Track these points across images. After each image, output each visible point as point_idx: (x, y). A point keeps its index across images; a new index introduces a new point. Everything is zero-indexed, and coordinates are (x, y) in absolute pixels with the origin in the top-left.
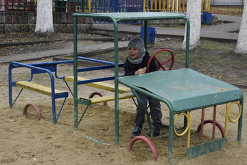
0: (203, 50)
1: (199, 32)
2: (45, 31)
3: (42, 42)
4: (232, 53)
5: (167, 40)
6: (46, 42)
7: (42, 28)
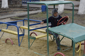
0: (65, 13)
1: (63, 7)
2: (5, 8)
3: (5, 12)
4: (77, 15)
5: (50, 10)
6: (6, 12)
7: (4, 6)
